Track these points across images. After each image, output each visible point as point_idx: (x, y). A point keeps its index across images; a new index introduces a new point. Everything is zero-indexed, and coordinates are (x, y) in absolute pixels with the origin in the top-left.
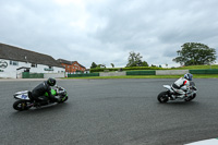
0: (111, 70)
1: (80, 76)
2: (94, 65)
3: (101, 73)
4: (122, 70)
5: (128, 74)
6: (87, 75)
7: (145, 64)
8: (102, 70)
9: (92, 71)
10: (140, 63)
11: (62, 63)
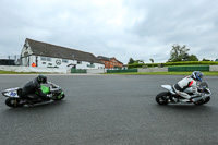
0: (150, 66)
1: (118, 71)
2: (131, 61)
3: (139, 69)
4: (162, 65)
5: (170, 70)
6: (125, 71)
7: (193, 58)
8: (140, 66)
9: (129, 67)
10: (186, 57)
11: (101, 60)
